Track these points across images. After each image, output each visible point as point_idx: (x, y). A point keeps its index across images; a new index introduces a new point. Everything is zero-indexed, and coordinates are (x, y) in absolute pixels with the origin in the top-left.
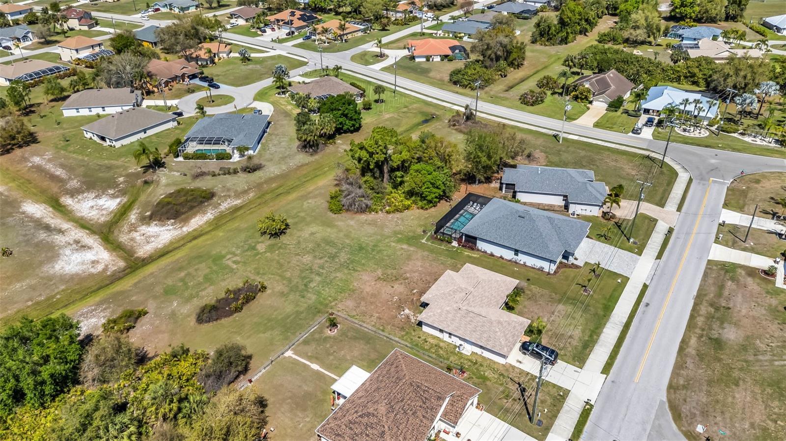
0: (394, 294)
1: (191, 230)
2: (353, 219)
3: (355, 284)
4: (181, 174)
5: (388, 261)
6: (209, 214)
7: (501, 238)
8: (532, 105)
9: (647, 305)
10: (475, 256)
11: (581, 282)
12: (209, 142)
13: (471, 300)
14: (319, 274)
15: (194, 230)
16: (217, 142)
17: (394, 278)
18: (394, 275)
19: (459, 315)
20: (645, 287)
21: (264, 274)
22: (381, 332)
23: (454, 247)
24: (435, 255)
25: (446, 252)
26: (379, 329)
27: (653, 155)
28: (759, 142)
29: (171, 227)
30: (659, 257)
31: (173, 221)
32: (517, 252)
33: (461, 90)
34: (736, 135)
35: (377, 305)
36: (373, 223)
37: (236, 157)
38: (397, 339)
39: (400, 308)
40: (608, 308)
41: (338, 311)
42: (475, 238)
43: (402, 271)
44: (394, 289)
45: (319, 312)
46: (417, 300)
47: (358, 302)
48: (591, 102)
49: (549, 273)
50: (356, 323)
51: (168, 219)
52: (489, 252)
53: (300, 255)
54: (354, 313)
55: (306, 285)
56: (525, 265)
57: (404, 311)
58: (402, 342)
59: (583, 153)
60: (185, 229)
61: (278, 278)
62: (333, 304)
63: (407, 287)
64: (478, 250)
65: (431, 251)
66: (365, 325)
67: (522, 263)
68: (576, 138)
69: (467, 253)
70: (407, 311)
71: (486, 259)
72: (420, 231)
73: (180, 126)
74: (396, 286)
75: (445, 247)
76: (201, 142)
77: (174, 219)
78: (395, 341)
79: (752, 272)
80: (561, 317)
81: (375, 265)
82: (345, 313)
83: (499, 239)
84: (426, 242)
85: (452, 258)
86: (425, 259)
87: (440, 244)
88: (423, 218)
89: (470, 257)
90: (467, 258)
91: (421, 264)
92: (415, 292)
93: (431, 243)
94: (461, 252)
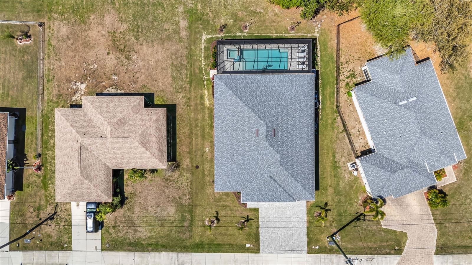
0: (100, 61)
3: (92, 17)
5: (146, 24)
11: (222, 214)
13: (97, 144)
17: (122, 47)
18: (128, 43)
19: (72, 143)
22: (45, 80)
23: (208, 74)
24: (185, 63)
25: (197, 71)
26: (49, 76)
35: (75, 56)
38: (46, 98)
39: (83, 78)
41: (50, 27)
43: (137, 47)
44: (107, 57)
45: (38, 11)
46: (103, 86)
47: (70, 36)
50: (43, 52)
54: (54, 43)
57: (82, 83)
58: (45, 105)
62: (56, 16)
63: (116, 66)
65: (190, 56)
66: (46, 62)
70: (83, 87)
72: (223, 21)
74: (111, 56)
75: (205, 65)
78: (43, 98)
80: (156, 215)
81: (133, 16)
82: (50, 34)
84: (203, 41)
85: (190, 82)
86: (171, 58)
87: (206, 58)
88: (252, 9)
89: (202, 97)
90: (199, 97)
91: (160, 58)
92: (113, 77)
93: (205, 47)
94: (205, 86)
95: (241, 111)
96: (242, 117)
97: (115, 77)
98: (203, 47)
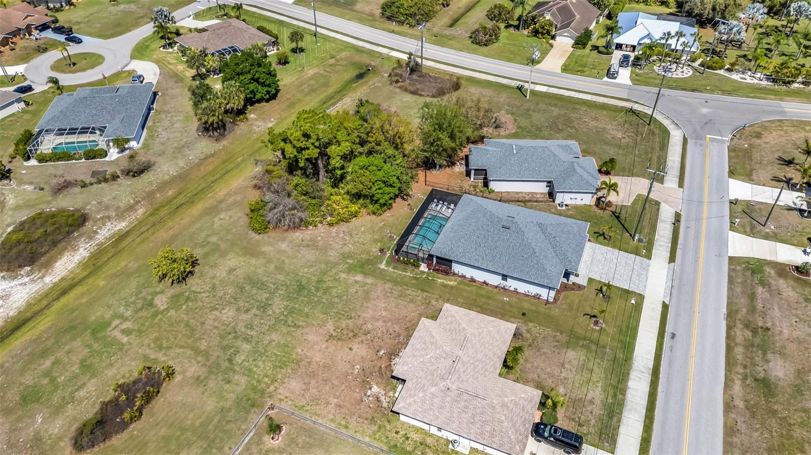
0: (354, 361)
1: (56, 280)
2: (284, 240)
3: (300, 351)
4: (35, 188)
5: (339, 306)
6: (81, 250)
7: (483, 259)
8: (486, 45)
9: (673, 336)
10: (451, 283)
11: (589, 311)
12: (72, 131)
13: (462, 370)
14: (247, 340)
15: (63, 279)
16: (84, 131)
17: (351, 334)
18: (351, 327)
19: (448, 399)
20: (665, 307)
21: (169, 348)
22: (344, 431)
23: (423, 272)
24: (400, 289)
25: (414, 281)
26: (340, 424)
27: (636, 107)
28: (749, 80)
29: (27, 279)
30: (672, 259)
31: (28, 268)
32: (505, 277)
33: (398, 28)
34: (721, 72)
35: (332, 384)
36: (312, 244)
37: (114, 154)
38: (367, 439)
39: (365, 385)
40: (628, 347)
41: (281, 400)
42: (451, 261)
43: (360, 321)
44: (354, 352)
45: (253, 406)
46: (386, 367)
47: (306, 381)
48: (553, 37)
49: (547, 302)
50: (306, 419)
51: (20, 266)
52: (468, 276)
53: (217, 309)
54: (303, 402)
55: (230, 361)
56: (516, 291)
57: (370, 388)
58: (375, 444)
59: (556, 111)
60: (48, 279)
61: (189, 352)
62: (272, 388)
63: (370, 347)
64: (454, 274)
65: (395, 282)
66: (320, 421)
67: (512, 289)
68: (543, 89)
69: (441, 280)
70: (375, 389)
71: (467, 288)
72: (375, 250)
73: (30, 108)
74: (355, 348)
75: (411, 273)
76: (61, 132)
77: (29, 266)
78: (365, 443)
79: (782, 270)
80: (574, 371)
81: (324, 314)
82: (290, 403)
83: (481, 261)
84: (386, 268)
85: (423, 290)
86: (388, 297)
87: (405, 270)
88: (377, 228)
89: (445, 286)
90: (443, 288)
91: (384, 305)
92: (381, 354)
93: (393, 268)
94: (433, 280)
95: (478, 237)
96: (484, 237)
97: (382, 352)
98: (392, 270)
